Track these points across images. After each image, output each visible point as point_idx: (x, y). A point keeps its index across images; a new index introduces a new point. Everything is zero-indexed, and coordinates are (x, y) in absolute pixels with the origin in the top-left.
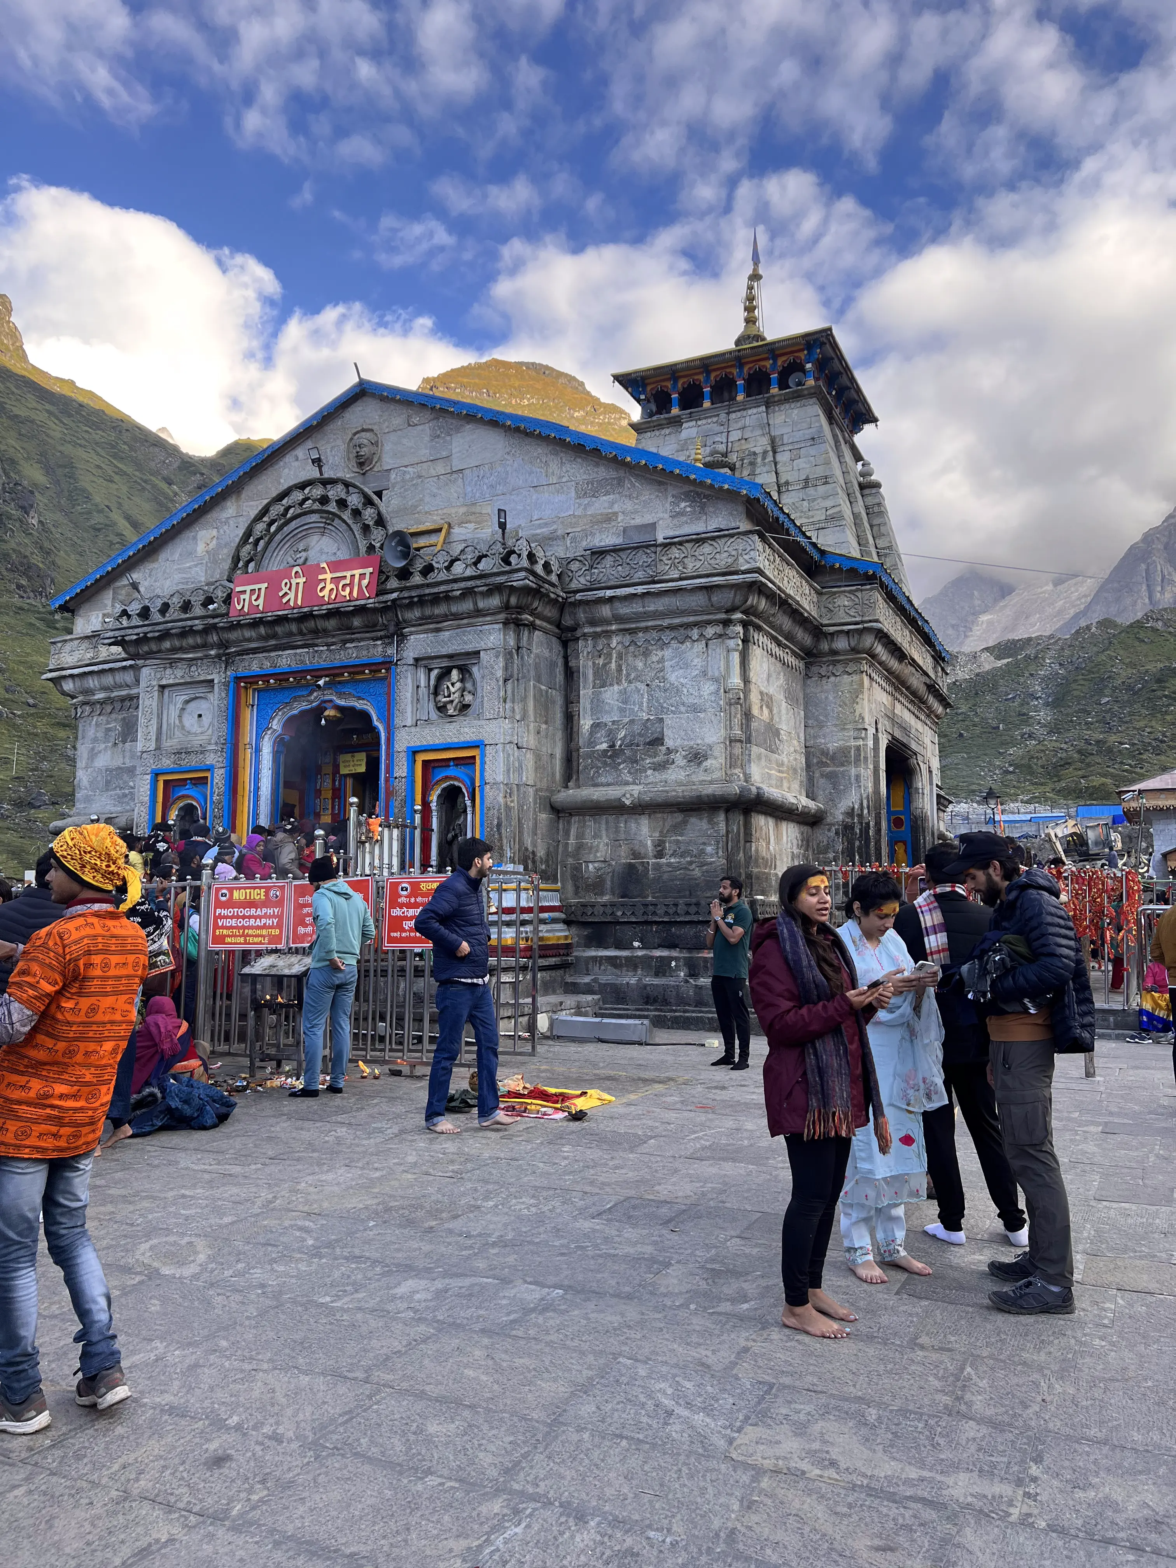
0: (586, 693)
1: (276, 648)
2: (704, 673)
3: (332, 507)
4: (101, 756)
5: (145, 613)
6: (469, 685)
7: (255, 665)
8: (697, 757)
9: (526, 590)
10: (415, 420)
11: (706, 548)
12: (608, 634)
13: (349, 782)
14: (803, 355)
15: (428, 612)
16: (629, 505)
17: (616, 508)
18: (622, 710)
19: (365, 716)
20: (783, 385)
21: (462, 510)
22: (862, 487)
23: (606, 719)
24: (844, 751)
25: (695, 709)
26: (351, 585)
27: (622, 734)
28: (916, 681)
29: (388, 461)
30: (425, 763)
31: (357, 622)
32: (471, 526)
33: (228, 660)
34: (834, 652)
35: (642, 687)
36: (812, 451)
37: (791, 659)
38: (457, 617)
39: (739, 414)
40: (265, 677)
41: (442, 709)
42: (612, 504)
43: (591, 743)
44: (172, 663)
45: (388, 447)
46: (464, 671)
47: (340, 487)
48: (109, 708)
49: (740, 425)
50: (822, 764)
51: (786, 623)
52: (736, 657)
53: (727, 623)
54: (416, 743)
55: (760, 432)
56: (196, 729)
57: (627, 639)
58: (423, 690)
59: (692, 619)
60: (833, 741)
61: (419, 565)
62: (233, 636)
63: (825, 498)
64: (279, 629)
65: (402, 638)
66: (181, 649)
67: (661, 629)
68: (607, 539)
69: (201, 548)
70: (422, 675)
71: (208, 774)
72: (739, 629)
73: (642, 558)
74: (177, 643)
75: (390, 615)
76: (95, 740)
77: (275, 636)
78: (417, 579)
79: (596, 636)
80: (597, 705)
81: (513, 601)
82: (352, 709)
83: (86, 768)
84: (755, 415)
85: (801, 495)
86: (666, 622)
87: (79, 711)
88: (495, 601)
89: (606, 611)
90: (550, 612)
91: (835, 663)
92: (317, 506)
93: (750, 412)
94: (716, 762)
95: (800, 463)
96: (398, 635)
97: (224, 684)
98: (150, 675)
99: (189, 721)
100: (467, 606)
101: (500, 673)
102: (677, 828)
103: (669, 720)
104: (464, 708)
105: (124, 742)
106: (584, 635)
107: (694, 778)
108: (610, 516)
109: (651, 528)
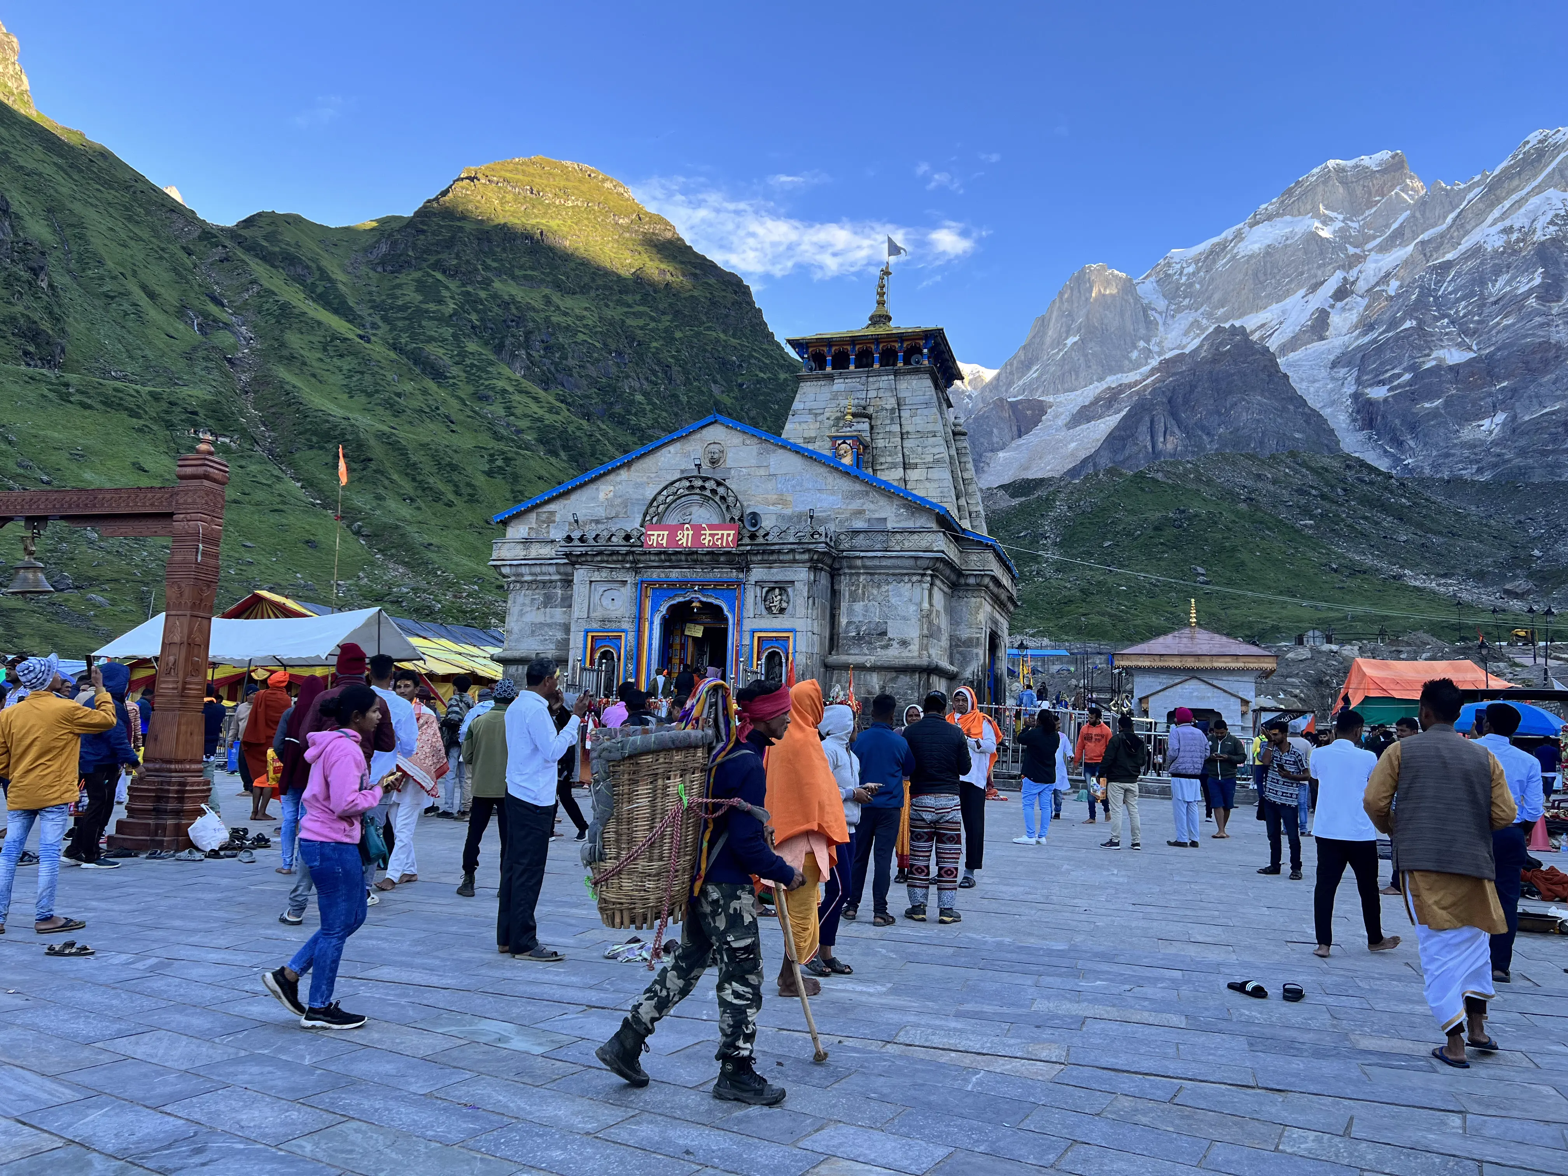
0: (844, 605)
1: (670, 567)
2: (911, 600)
3: (708, 493)
4: (528, 615)
5: (582, 539)
6: (784, 598)
7: (655, 575)
8: (904, 643)
9: (824, 553)
10: (748, 442)
11: (915, 536)
12: (858, 574)
13: (690, 640)
14: (922, 343)
15: (766, 557)
16: (872, 506)
17: (865, 507)
18: (864, 616)
19: (719, 609)
20: (907, 362)
21: (775, 497)
22: (955, 434)
23: (856, 620)
24: (970, 640)
25: (905, 619)
26: (722, 538)
27: (864, 628)
28: (1004, 596)
29: (729, 463)
30: (759, 638)
31: (722, 559)
32: (780, 506)
33: (637, 571)
34: (968, 585)
35: (876, 604)
36: (926, 412)
37: (946, 589)
38: (781, 562)
39: (875, 379)
40: (661, 583)
41: (769, 609)
42: (863, 504)
43: (847, 632)
44: (599, 569)
45: (730, 455)
46: (783, 590)
47: (713, 482)
48: (534, 586)
49: (876, 386)
50: (957, 646)
51: (948, 572)
52: (926, 593)
53: (923, 575)
54: (755, 627)
55: (889, 394)
56: (610, 607)
57: (869, 577)
58: (759, 599)
59: (905, 571)
60: (965, 633)
61: (762, 532)
62: (642, 558)
63: (934, 446)
64: (673, 558)
65: (749, 570)
66: (607, 562)
67: (888, 574)
68: (859, 524)
69: (602, 496)
70: (758, 589)
71: (623, 634)
72: (929, 579)
73: (880, 537)
74: (605, 558)
75: (743, 557)
76: (524, 604)
77: (670, 561)
78: (760, 540)
79: (851, 575)
80: (850, 611)
81: (815, 557)
82: (711, 604)
83: (517, 621)
84: (886, 381)
85: (917, 442)
86: (891, 571)
87: (512, 586)
88: (806, 557)
89: (859, 563)
90: (829, 562)
91: (967, 590)
92: (698, 491)
93: (883, 378)
94: (915, 647)
95: (917, 420)
96: (745, 568)
97: (636, 584)
98: (580, 575)
99: (606, 602)
100: (790, 557)
101: (806, 594)
102: (893, 680)
103: (890, 623)
104: (782, 610)
105: (545, 607)
106: (845, 574)
107: (903, 655)
108: (862, 512)
109: (884, 521)
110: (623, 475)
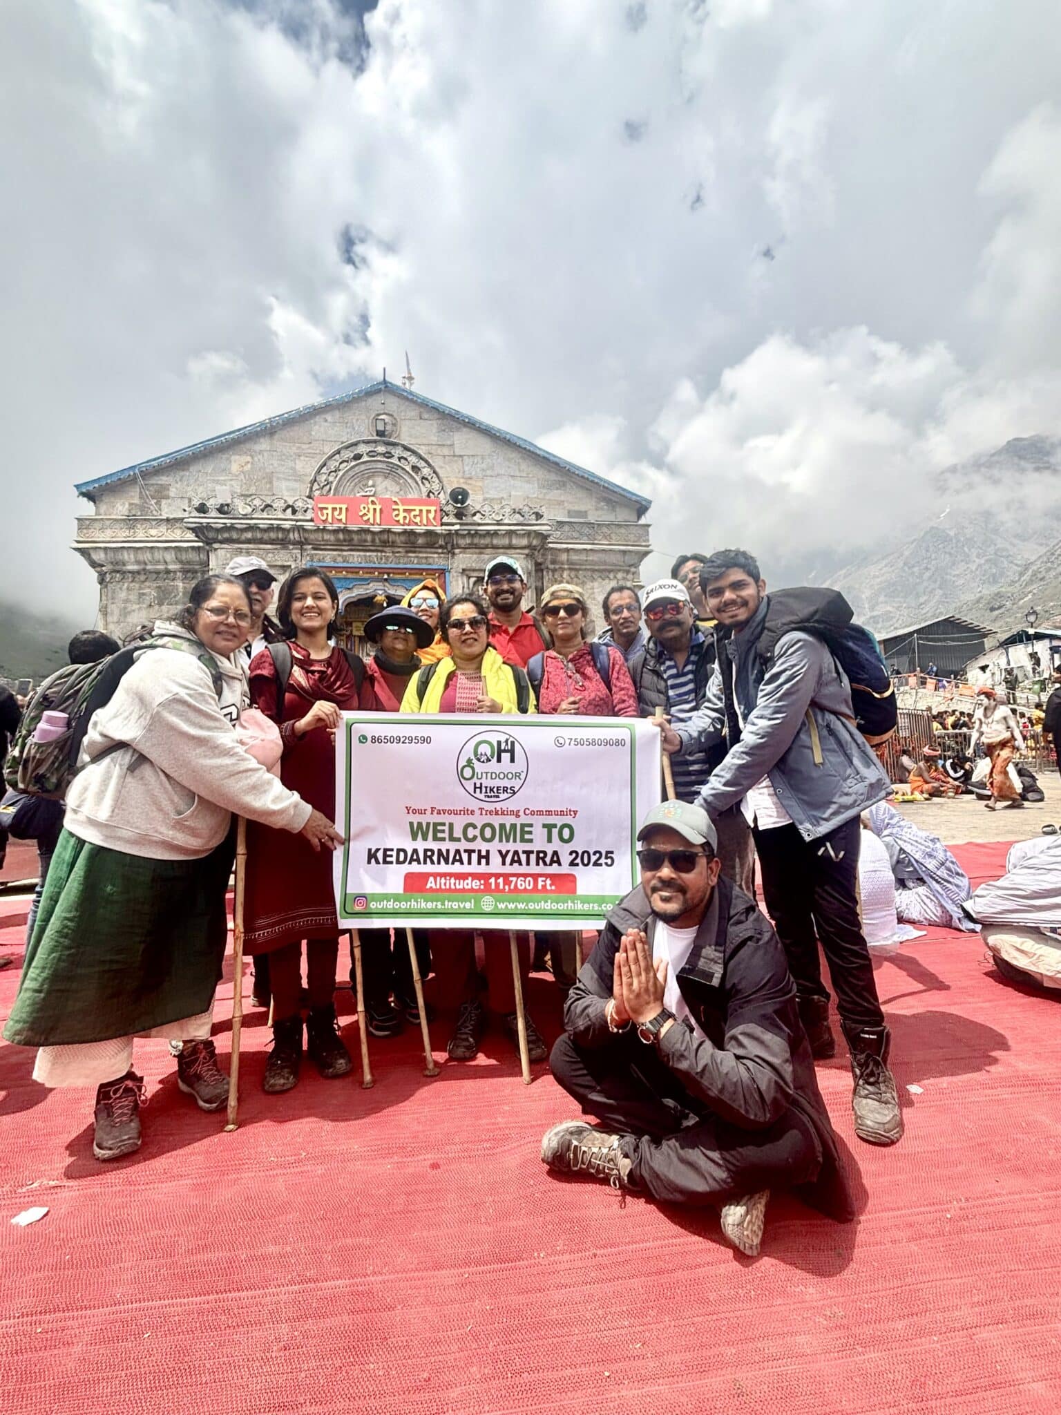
1: (350, 549)
3: (396, 460)
4: (135, 614)
5: (222, 510)
11: (623, 530)
16: (570, 498)
17: (562, 498)
26: (420, 515)
31: (421, 540)
33: (303, 553)
38: (495, 547)
42: (560, 495)
48: (143, 578)
53: (628, 572)
57: (573, 575)
59: (611, 567)
61: (470, 510)
64: (354, 537)
65: (454, 554)
66: (262, 541)
68: (559, 516)
70: (465, 579)
73: (586, 530)
75: (446, 539)
76: (128, 601)
77: (350, 541)
78: (469, 519)
83: (118, 622)
92: (382, 458)
96: (450, 553)
105: (160, 604)
108: (561, 503)
109: (584, 514)
110: (264, 444)
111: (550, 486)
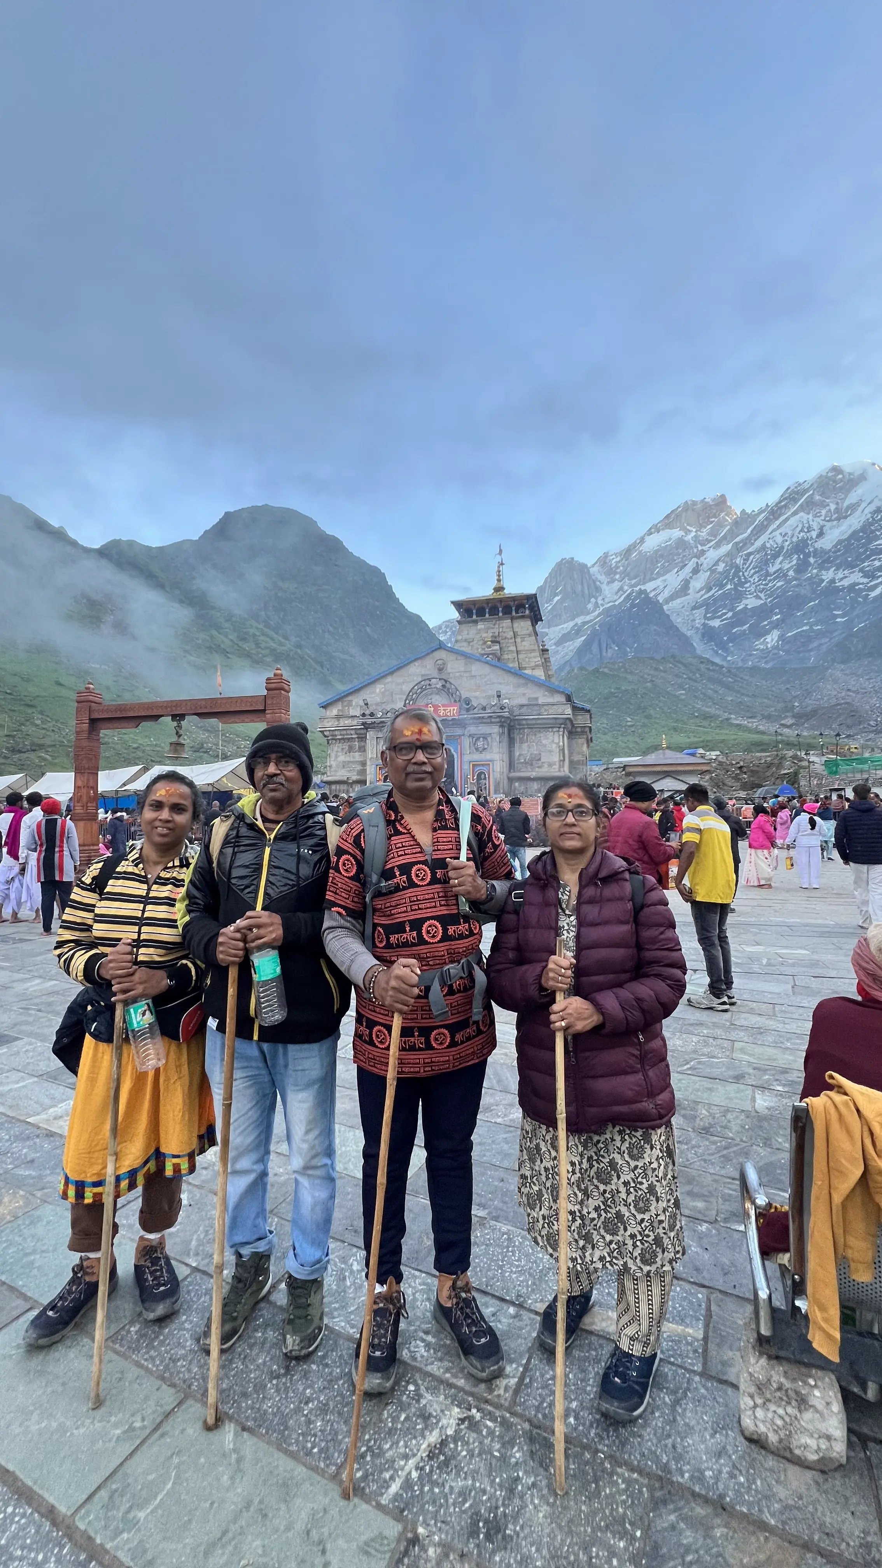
0: (517, 745)
2: (553, 741)
4: (340, 757)
5: (371, 715)
6: (486, 743)
8: (550, 765)
9: (506, 718)
10: (459, 658)
11: (554, 707)
12: (524, 729)
14: (524, 601)
15: (475, 721)
17: (525, 692)
18: (528, 751)
20: (517, 612)
21: (476, 688)
22: (543, 650)
23: (524, 753)
24: (579, 761)
25: (551, 751)
26: (450, 712)
27: (528, 757)
29: (449, 670)
30: (472, 764)
31: (450, 723)
35: (534, 744)
36: (528, 639)
37: (568, 735)
38: (484, 723)
39: (500, 622)
41: (477, 749)
43: (519, 760)
45: (449, 666)
46: (485, 738)
48: (343, 742)
49: (501, 626)
51: (570, 726)
52: (560, 737)
54: (469, 759)
55: (509, 630)
57: (530, 730)
58: (471, 744)
59: (549, 726)
60: (576, 758)
61: (472, 707)
63: (535, 658)
65: (465, 728)
67: (540, 728)
68: (524, 701)
69: (378, 690)
70: (470, 738)
72: (558, 729)
73: (536, 708)
75: (462, 721)
78: (472, 712)
80: (521, 749)
81: (502, 720)
84: (507, 623)
85: (525, 656)
86: (542, 726)
87: (330, 742)
88: (497, 720)
89: (525, 722)
90: (509, 722)
91: (576, 735)
93: (505, 621)
94: (557, 767)
95: (525, 643)
100: (489, 720)
101: (496, 740)
103: (542, 754)
104: (485, 750)
105: (350, 752)
106: (518, 729)
107: (550, 771)
108: (524, 694)
109: (537, 699)
110: (389, 679)
111: (519, 686)
